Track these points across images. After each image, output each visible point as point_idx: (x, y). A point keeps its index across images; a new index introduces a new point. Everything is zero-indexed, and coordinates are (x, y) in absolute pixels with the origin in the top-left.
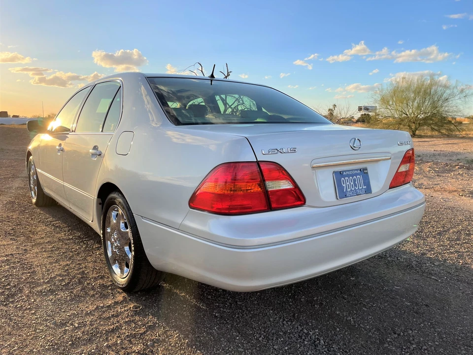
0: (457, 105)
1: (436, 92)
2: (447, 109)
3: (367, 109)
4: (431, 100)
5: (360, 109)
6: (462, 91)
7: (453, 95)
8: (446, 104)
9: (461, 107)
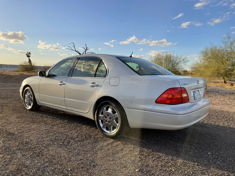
0: (182, 66)
1: (173, 60)
2: (178, 67)
4: (172, 64)
6: (184, 60)
7: (180, 61)
8: (177, 66)
9: (184, 67)
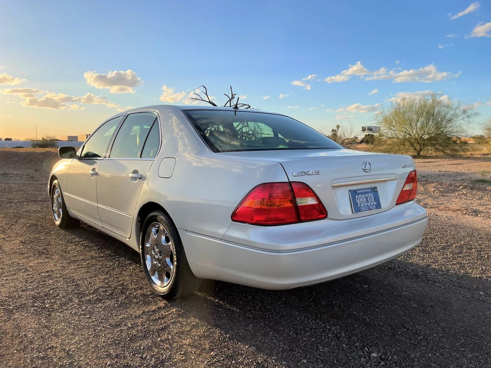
0: (460, 125)
1: (439, 113)
2: (450, 129)
3: (370, 129)
4: (435, 121)
5: (364, 129)
6: (464, 112)
7: (457, 116)
8: (450, 125)
9: (465, 127)
